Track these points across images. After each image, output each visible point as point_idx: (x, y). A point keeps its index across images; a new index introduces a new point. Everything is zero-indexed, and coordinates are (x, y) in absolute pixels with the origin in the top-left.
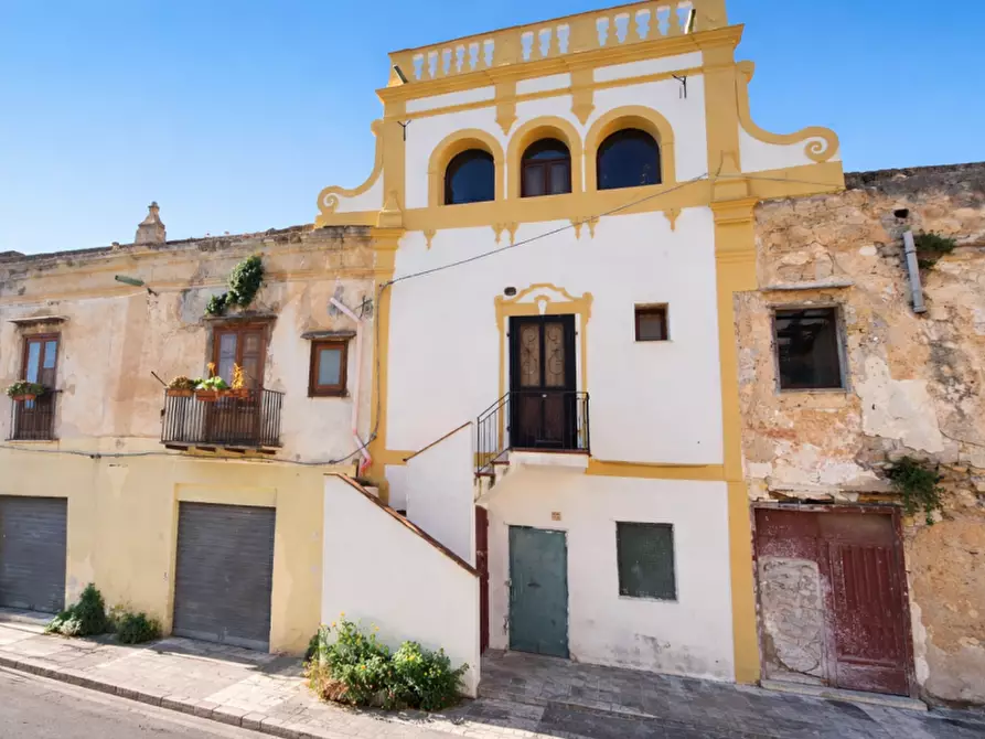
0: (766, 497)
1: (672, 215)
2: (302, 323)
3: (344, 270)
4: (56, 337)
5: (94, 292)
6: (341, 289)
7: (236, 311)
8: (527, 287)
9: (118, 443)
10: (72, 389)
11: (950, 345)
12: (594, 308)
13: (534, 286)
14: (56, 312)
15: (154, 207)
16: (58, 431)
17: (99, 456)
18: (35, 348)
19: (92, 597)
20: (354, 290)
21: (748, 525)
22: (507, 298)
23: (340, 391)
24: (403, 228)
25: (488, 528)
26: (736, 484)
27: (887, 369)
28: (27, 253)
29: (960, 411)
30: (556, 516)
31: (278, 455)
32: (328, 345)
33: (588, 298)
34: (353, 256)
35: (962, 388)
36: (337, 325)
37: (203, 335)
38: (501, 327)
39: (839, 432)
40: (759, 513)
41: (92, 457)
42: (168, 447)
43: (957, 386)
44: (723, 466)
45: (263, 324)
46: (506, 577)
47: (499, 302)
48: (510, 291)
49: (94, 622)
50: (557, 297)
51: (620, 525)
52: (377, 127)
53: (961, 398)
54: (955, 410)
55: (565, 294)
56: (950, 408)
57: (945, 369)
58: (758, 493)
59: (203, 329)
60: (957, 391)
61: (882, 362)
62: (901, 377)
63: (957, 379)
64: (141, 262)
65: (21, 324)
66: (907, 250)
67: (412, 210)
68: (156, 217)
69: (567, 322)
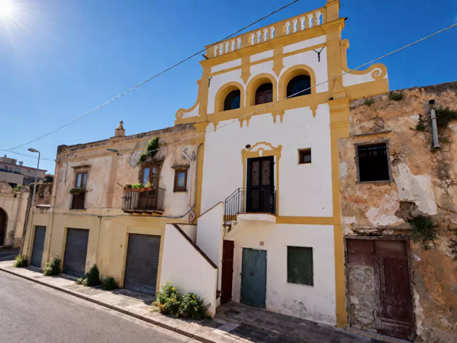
0: (352, 232)
1: (314, 109)
2: (173, 162)
3: (186, 142)
4: (86, 173)
5: (100, 155)
6: (186, 149)
7: (149, 159)
8: (255, 144)
9: (108, 211)
10: (91, 190)
11: (448, 162)
12: (282, 152)
13: (258, 144)
14: (87, 163)
15: (122, 122)
16: (86, 206)
17: (101, 217)
18: (80, 176)
19: (95, 270)
20: (191, 149)
21: (343, 248)
22: (247, 150)
23: (184, 189)
24: (207, 122)
25: (234, 249)
26: (338, 227)
27: (409, 169)
28: (68, 145)
29: (447, 193)
30: (262, 244)
31: (164, 215)
32: (181, 170)
33: (280, 148)
34: (189, 135)
35: (449, 181)
36: (184, 163)
37: (138, 169)
38: (244, 164)
39: (388, 201)
40: (348, 241)
41: (99, 217)
42: (125, 212)
43: (447, 181)
44: (332, 218)
45: (159, 163)
46: (240, 271)
47: (243, 151)
48: (248, 146)
49: (95, 280)
50: (267, 148)
51: (289, 248)
52: (199, 82)
53: (448, 186)
54: (445, 193)
55: (271, 146)
56: (443, 191)
57: (443, 172)
58: (348, 231)
59: (137, 167)
60: (446, 183)
61: (407, 166)
62: (416, 174)
63: (448, 177)
64: (116, 143)
65: (76, 168)
66: (432, 118)
67: (210, 114)
68: (122, 127)
69: (270, 159)
